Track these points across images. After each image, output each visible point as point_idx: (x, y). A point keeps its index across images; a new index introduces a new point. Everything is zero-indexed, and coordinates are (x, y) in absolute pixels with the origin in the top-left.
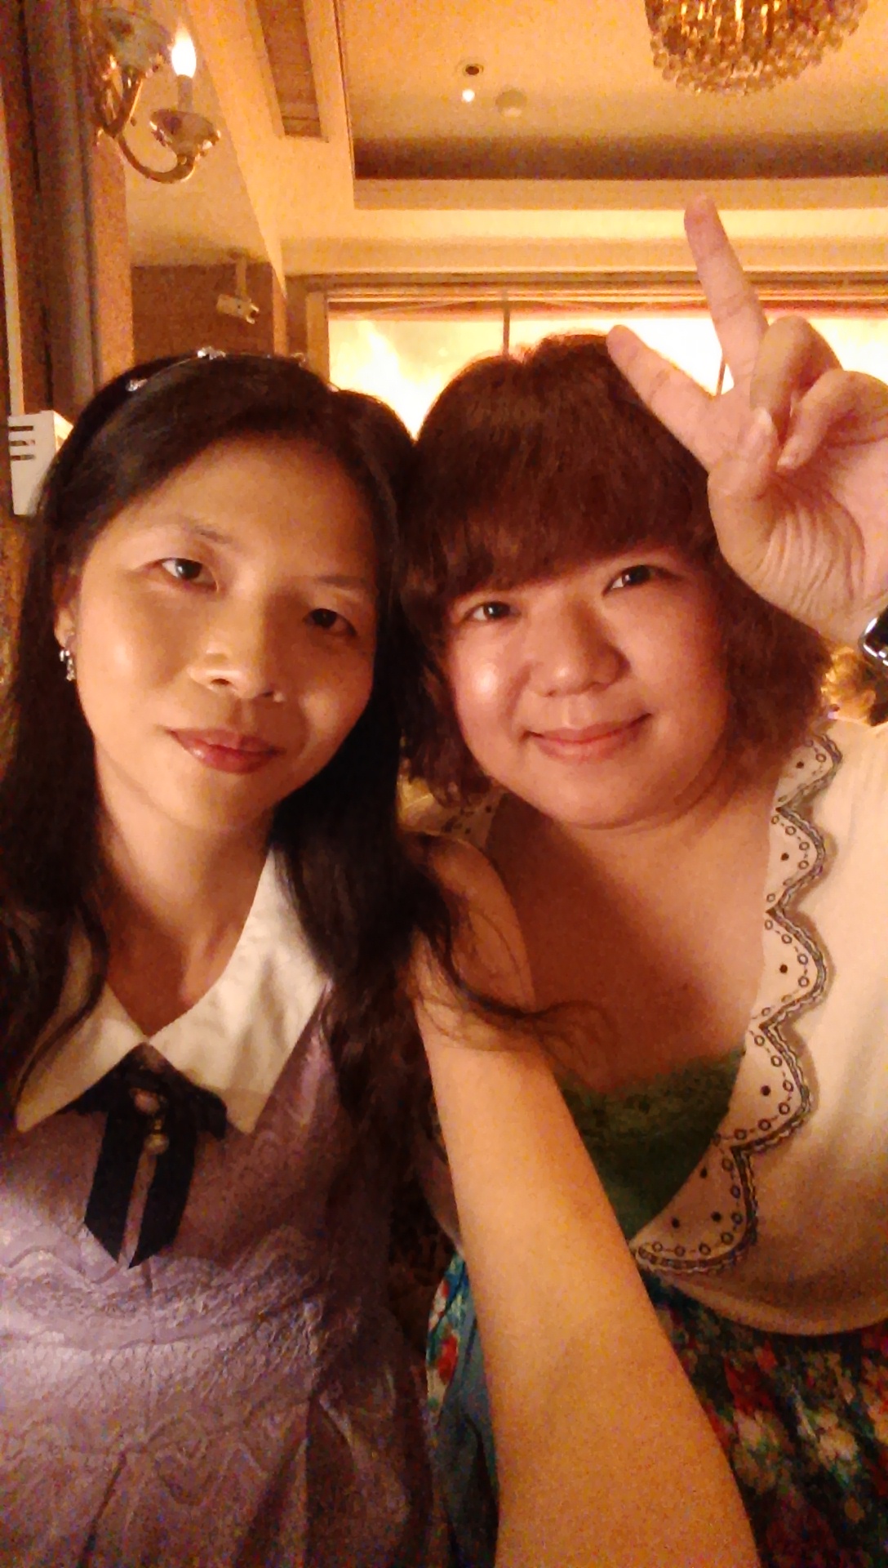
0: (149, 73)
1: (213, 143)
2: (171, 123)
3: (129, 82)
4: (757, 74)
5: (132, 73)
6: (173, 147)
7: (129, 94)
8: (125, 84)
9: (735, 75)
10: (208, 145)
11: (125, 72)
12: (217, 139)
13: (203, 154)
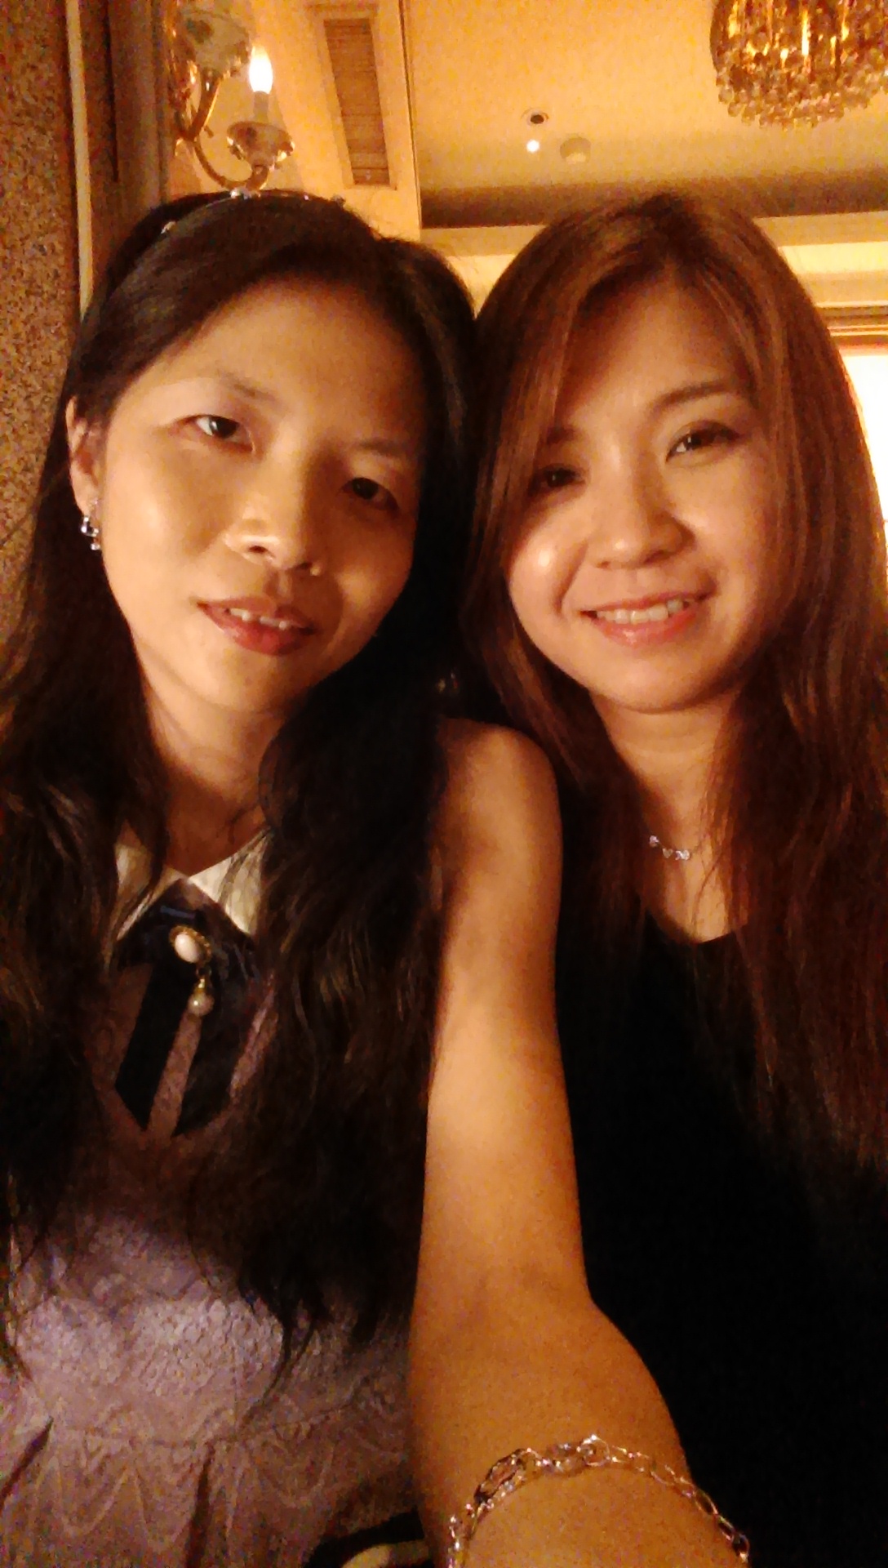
0: (227, 75)
1: (288, 154)
2: (246, 134)
3: (208, 85)
4: (826, 100)
5: (211, 79)
6: (247, 158)
7: (207, 97)
8: (204, 85)
9: (804, 103)
10: (283, 156)
11: (204, 77)
12: (291, 149)
13: (277, 166)
